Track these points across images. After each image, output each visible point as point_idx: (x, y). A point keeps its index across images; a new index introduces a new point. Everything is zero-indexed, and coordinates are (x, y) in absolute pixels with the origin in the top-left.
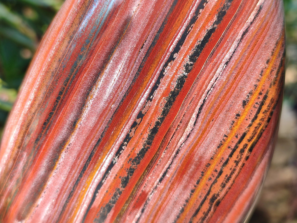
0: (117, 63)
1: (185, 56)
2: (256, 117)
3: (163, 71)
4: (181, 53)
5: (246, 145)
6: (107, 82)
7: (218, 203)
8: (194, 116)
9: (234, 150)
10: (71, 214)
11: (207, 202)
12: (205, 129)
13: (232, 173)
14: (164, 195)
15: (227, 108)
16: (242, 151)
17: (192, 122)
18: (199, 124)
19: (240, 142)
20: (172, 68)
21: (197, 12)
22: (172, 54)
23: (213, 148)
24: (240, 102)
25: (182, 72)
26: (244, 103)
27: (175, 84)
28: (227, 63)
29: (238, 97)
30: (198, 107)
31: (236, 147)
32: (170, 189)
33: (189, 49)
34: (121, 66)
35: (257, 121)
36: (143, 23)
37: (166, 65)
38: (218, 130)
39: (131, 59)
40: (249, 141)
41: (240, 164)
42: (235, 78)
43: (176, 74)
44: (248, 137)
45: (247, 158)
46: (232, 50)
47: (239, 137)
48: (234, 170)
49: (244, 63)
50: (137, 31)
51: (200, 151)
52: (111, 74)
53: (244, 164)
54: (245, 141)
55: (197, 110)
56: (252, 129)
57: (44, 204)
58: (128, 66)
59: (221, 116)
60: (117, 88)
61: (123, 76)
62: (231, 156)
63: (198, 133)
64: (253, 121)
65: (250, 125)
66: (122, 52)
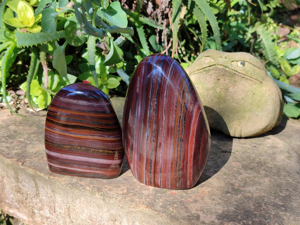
0: (138, 106)
1: (154, 98)
2: (181, 110)
3: (150, 104)
4: (153, 98)
5: (182, 119)
6: (138, 112)
7: (183, 141)
8: (164, 115)
9: (180, 122)
10: (142, 156)
11: (179, 141)
12: (169, 118)
13: (182, 129)
14: (166, 142)
15: (172, 109)
16: (182, 121)
17: (164, 117)
18: (166, 116)
19: (180, 119)
20: (153, 103)
21: (152, 86)
22: (151, 98)
23: (173, 123)
24: (175, 107)
25: (156, 103)
26: (176, 107)
27: (155, 107)
28: (166, 97)
29: (173, 105)
30: (164, 112)
31: (180, 121)
32: (167, 140)
33: (155, 96)
34: (140, 107)
35: (182, 111)
36: (141, 93)
37: (151, 102)
38: (172, 117)
39: (141, 104)
40: (183, 117)
41: (183, 126)
42: (170, 100)
43: (154, 104)
44: (182, 116)
45: (185, 123)
46: (165, 93)
47: (179, 117)
48: (183, 128)
49: (171, 95)
50: (140, 96)
51: (170, 125)
52: (138, 109)
53: (185, 126)
54: (181, 118)
55: (164, 113)
56: (182, 114)
57: (135, 154)
58: (141, 106)
59: (171, 112)
60: (141, 112)
61: (141, 109)
62: (179, 124)
63: (167, 120)
64: (181, 111)
65: (181, 113)
66: (139, 103)
